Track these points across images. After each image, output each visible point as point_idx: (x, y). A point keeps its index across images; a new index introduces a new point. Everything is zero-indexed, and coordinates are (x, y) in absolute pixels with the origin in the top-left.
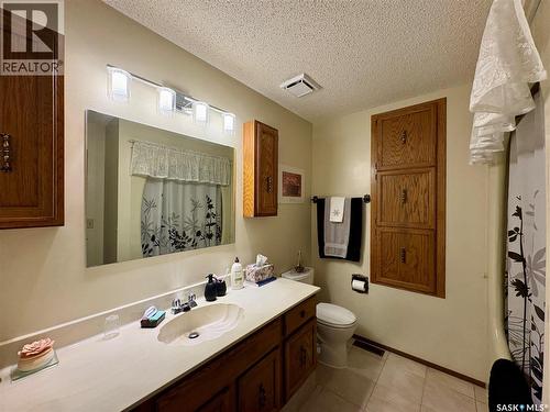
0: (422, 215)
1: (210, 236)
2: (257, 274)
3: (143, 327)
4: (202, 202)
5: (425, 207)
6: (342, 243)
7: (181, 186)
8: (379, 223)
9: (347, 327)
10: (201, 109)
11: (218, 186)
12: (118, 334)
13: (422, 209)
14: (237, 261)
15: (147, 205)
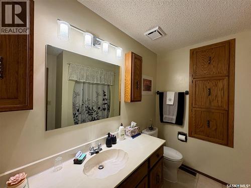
0: (220, 102)
1: (104, 109)
2: (132, 132)
3: (75, 163)
4: (101, 93)
5: (222, 98)
6: (173, 115)
7: (91, 85)
8: (194, 106)
9: (178, 161)
10: (105, 45)
11: (108, 85)
12: (62, 168)
13: (220, 99)
14: (122, 125)
15: (76, 94)
